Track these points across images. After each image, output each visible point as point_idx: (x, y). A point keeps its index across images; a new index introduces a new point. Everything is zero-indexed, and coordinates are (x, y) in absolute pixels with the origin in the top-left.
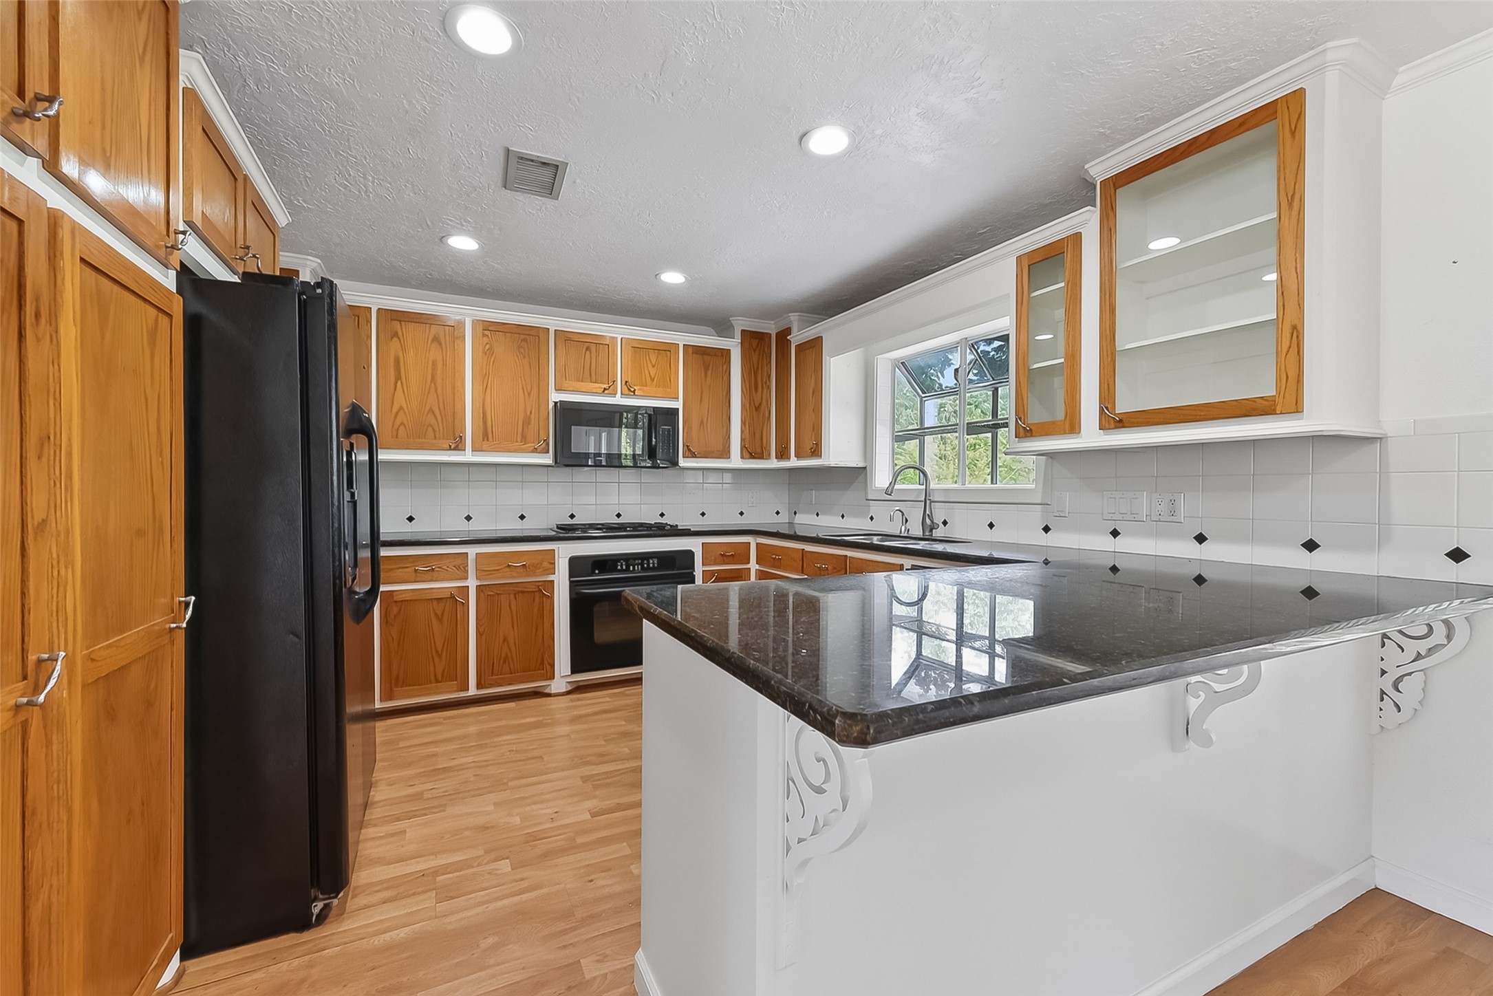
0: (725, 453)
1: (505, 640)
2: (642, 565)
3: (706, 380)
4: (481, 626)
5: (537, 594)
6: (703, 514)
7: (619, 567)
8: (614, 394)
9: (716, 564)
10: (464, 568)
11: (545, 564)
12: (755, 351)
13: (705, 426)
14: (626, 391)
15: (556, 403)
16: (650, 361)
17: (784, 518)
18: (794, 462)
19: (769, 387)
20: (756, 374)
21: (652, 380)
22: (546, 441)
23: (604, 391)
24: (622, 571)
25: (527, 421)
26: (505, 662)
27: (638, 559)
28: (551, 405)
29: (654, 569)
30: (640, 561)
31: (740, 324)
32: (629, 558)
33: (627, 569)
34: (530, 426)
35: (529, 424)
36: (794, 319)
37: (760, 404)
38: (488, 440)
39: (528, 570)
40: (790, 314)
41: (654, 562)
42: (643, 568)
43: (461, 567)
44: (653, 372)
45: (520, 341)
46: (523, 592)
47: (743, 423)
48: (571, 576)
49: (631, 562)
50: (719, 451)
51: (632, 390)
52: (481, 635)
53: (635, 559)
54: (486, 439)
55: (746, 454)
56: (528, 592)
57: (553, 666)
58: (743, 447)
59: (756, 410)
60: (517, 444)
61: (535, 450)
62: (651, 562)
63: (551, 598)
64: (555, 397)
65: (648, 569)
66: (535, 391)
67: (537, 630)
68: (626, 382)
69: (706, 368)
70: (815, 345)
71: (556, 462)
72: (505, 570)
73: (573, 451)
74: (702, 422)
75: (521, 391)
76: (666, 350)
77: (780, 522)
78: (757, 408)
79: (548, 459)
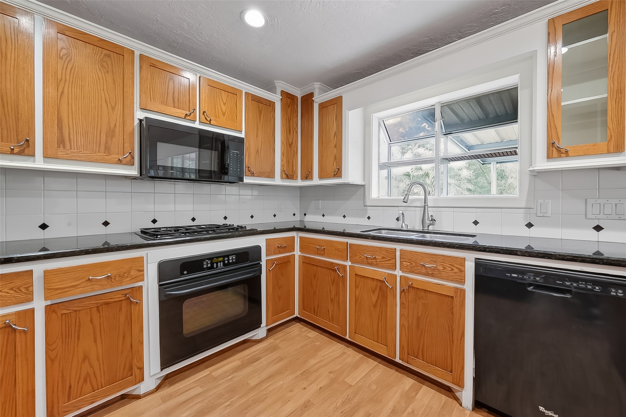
0: (271, 175)
1: (86, 357)
2: (224, 261)
3: (260, 121)
4: (52, 351)
5: (124, 304)
6: (252, 217)
7: (205, 266)
8: (194, 121)
9: (275, 254)
10: (27, 289)
11: (133, 273)
12: (289, 106)
13: (260, 154)
14: (204, 120)
15: (141, 121)
16: (222, 100)
17: (297, 218)
18: (316, 181)
19: (297, 132)
20: (289, 122)
21: (224, 114)
22: (131, 154)
23: (185, 117)
24: (209, 269)
25: (111, 134)
26: (85, 381)
27: (220, 257)
28: (136, 122)
29: (233, 263)
30: (221, 259)
31: (281, 86)
32: (213, 258)
33: (212, 268)
34: (114, 139)
35: (113, 136)
36: (316, 87)
37: (292, 143)
38: (64, 148)
39: (113, 280)
40: (315, 83)
41: (232, 258)
42: (225, 265)
43: (22, 289)
44: (224, 108)
45: (103, 55)
46: (107, 304)
47: (283, 154)
48: (160, 280)
49: (215, 260)
50: (268, 172)
51: (209, 119)
52: (52, 361)
53: (217, 257)
54: (61, 146)
55: (284, 176)
56: (114, 302)
57: (141, 369)
58: (283, 171)
59: (290, 147)
60: (100, 154)
61: (120, 162)
62: (231, 258)
63: (139, 304)
64: (140, 115)
65: (229, 264)
66: (119, 107)
67: (124, 338)
68: (204, 112)
69: (260, 112)
70: (337, 102)
71: (141, 175)
72: (83, 285)
73: (158, 164)
74: (258, 151)
75: (104, 105)
76: (234, 93)
77: (295, 220)
78: (290, 145)
79: (134, 172)
